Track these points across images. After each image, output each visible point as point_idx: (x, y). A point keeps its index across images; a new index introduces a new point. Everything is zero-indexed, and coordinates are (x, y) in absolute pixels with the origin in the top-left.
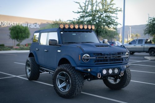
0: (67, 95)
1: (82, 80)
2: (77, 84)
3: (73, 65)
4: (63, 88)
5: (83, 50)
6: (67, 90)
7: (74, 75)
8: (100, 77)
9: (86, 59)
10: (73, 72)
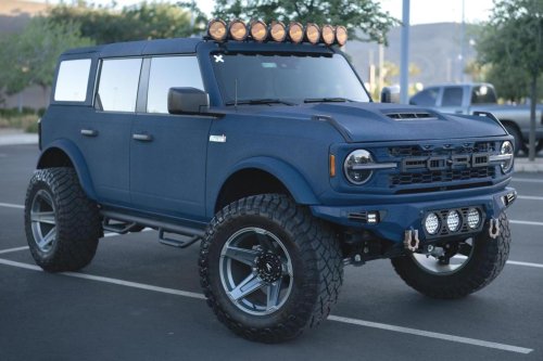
0: (274, 327)
1: (338, 261)
2: (322, 278)
3: (303, 197)
4: (249, 297)
5: (346, 132)
6: (272, 307)
7: (309, 241)
8: (417, 246)
9: (358, 171)
10: (304, 228)
